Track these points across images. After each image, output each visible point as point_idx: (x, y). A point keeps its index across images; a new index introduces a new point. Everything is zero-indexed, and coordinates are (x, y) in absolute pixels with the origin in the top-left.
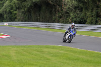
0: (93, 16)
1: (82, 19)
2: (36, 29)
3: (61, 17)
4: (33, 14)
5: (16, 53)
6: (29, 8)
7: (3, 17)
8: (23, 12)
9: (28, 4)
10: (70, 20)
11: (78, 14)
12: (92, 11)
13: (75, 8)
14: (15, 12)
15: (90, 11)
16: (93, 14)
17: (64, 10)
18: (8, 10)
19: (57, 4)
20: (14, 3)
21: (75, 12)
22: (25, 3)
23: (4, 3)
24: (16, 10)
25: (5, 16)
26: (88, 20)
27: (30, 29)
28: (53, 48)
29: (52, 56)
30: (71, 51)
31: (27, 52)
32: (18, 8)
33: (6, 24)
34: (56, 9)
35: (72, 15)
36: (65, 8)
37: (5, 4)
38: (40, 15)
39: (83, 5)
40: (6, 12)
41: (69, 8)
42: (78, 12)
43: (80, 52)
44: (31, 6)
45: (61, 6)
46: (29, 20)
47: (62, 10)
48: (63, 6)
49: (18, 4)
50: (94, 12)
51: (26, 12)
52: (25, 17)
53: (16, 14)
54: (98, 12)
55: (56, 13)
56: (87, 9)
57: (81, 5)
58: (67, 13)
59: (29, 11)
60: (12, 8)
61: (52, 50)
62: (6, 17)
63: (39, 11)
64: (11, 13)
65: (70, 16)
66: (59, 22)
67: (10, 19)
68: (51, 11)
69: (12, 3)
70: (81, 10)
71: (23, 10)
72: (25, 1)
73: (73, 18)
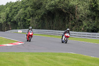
1: (94, 27)
2: (49, 37)
3: (74, 25)
4: (46, 22)
5: (30, 59)
6: (42, 16)
7: (17, 25)
10: (83, 29)
11: (91, 23)
13: (88, 16)
14: (29, 20)
17: (77, 19)
18: (22, 18)
19: (70, 12)
20: (28, 11)
21: (88, 20)
22: (39, 11)
23: (18, 10)
24: (30, 18)
25: (19, 23)
27: (43, 36)
28: (66, 55)
29: (65, 63)
30: (84, 59)
31: (41, 59)
32: (32, 16)
33: (20, 31)
34: (69, 17)
35: (85, 23)
36: (78, 16)
37: (19, 12)
38: (53, 23)
39: (96, 13)
40: (20, 19)
41: (82, 16)
42: (91, 20)
43: (93, 60)
44: (45, 14)
45: (74, 14)
46: (43, 27)
47: (75, 18)
48: (76, 14)
49: (32, 12)
51: (39, 20)
52: (39, 25)
53: (30, 22)
55: (69, 22)
57: (94, 13)
58: (79, 21)
59: (42, 18)
60: (26, 16)
62: (20, 25)
63: (53, 19)
64: (25, 20)
65: (82, 24)
66: (72, 30)
67: (24, 26)
68: (64, 19)
69: (26, 11)
70: (94, 18)
71: (37, 18)
72: (39, 8)
73: (85, 26)
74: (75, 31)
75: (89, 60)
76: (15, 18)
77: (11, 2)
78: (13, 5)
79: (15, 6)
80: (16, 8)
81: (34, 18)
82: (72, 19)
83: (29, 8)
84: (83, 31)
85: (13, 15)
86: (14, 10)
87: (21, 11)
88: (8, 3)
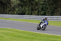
0: (29, 10)
1: (23, 12)
3: (10, 11)
10: (15, 13)
11: (20, 9)
12: (29, 7)
13: (19, 5)
15: (28, 7)
16: (29, 9)
17: (12, 7)
19: (8, 3)
26: (26, 12)
28: (6, 30)
29: (5, 35)
34: (7, 6)
35: (17, 9)
36: (13, 5)
39: (24, 3)
41: (15, 5)
42: (20, 7)
43: (22, 32)
45: (10, 4)
47: (10, 7)
50: (30, 8)
54: (32, 7)
55: (7, 9)
56: (26, 6)
57: (22, 3)
58: (13, 8)
61: (5, 31)
65: (15, 10)
66: (9, 14)
68: (4, 7)
70: (22, 6)
73: (17, 11)
74: (11, 14)
75: (19, 32)
82: (9, 7)
84: (16, 14)
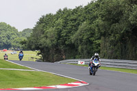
4: (129, 46)
6: (123, 36)
7: (77, 50)
8: (112, 41)
9: (122, 27)
14: (98, 42)
18: (85, 37)
20: (97, 26)
22: (117, 26)
23: (79, 24)
24: (99, 39)
25: (80, 47)
32: (104, 35)
37: (80, 27)
40: (81, 40)
44: (127, 32)
46: (123, 56)
49: (104, 27)
51: (117, 42)
52: (116, 51)
53: (99, 45)
59: (123, 39)
60: (92, 35)
62: (82, 50)
64: (91, 43)
67: (89, 53)
69: (93, 26)
71: (112, 38)
72: (117, 21)
76: (73, 38)
77: (65, 9)
78: (69, 15)
79: (73, 17)
80: (75, 20)
81: (107, 39)
83: (99, 21)
85: (70, 32)
86: (70, 23)
87: (84, 25)
88: (60, 11)
